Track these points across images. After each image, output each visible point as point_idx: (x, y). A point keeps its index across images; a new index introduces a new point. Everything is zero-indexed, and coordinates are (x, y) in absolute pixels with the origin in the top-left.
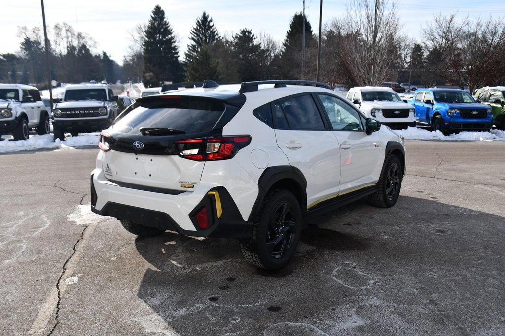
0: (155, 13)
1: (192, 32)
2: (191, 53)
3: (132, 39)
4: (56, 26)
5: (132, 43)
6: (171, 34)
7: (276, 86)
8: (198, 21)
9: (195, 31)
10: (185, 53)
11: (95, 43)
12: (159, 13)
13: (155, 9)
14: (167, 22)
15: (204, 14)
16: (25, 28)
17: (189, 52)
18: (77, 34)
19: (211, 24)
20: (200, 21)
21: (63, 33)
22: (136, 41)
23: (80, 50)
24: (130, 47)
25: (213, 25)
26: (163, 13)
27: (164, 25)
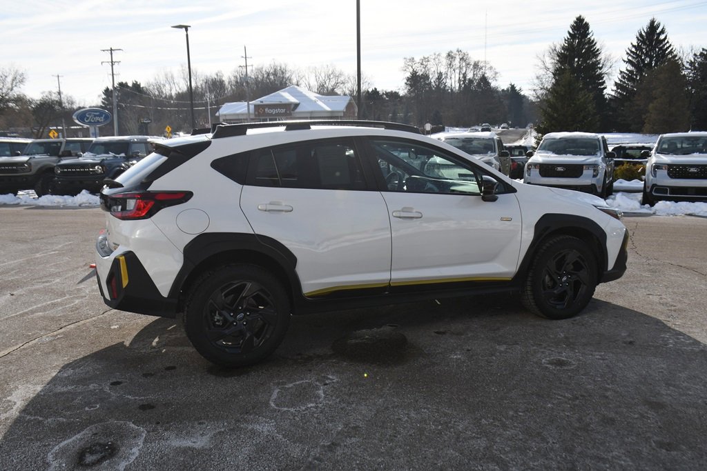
0: (573, 28)
1: (629, 52)
2: (624, 83)
3: (543, 66)
4: (449, 55)
5: (542, 72)
6: (597, 56)
7: (286, 130)
8: (641, 35)
9: (634, 50)
10: (616, 83)
11: (496, 73)
12: (580, 27)
13: (575, 22)
14: (592, 39)
15: (652, 22)
16: (412, 60)
17: (621, 81)
18: (473, 64)
19: (662, 37)
20: (644, 34)
21: (457, 62)
22: (547, 69)
23: (479, 84)
24: (538, 78)
25: (666, 38)
26: (586, 26)
27: (586, 44)
